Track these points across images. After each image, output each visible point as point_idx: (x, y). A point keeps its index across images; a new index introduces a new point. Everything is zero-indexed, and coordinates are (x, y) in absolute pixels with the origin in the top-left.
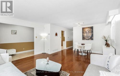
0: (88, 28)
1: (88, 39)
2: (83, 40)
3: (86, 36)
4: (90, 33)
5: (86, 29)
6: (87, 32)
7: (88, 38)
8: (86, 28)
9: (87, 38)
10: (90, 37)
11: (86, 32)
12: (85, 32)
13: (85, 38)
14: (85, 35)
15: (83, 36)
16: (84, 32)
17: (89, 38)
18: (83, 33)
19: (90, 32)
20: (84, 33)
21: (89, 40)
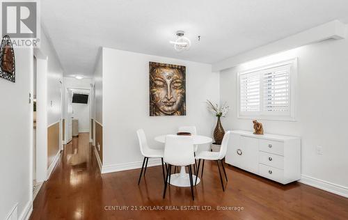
0: (172, 67)
1: (169, 111)
2: (154, 117)
3: (165, 100)
4: (176, 88)
5: (164, 70)
6: (168, 82)
7: (170, 108)
8: (165, 66)
9: (167, 108)
10: (177, 103)
11: (165, 82)
12: (161, 83)
13: (161, 108)
14: (161, 94)
15: (152, 97)
16: (158, 83)
17: (174, 107)
18: (152, 84)
19: (176, 85)
20: (156, 85)
21: (172, 114)
